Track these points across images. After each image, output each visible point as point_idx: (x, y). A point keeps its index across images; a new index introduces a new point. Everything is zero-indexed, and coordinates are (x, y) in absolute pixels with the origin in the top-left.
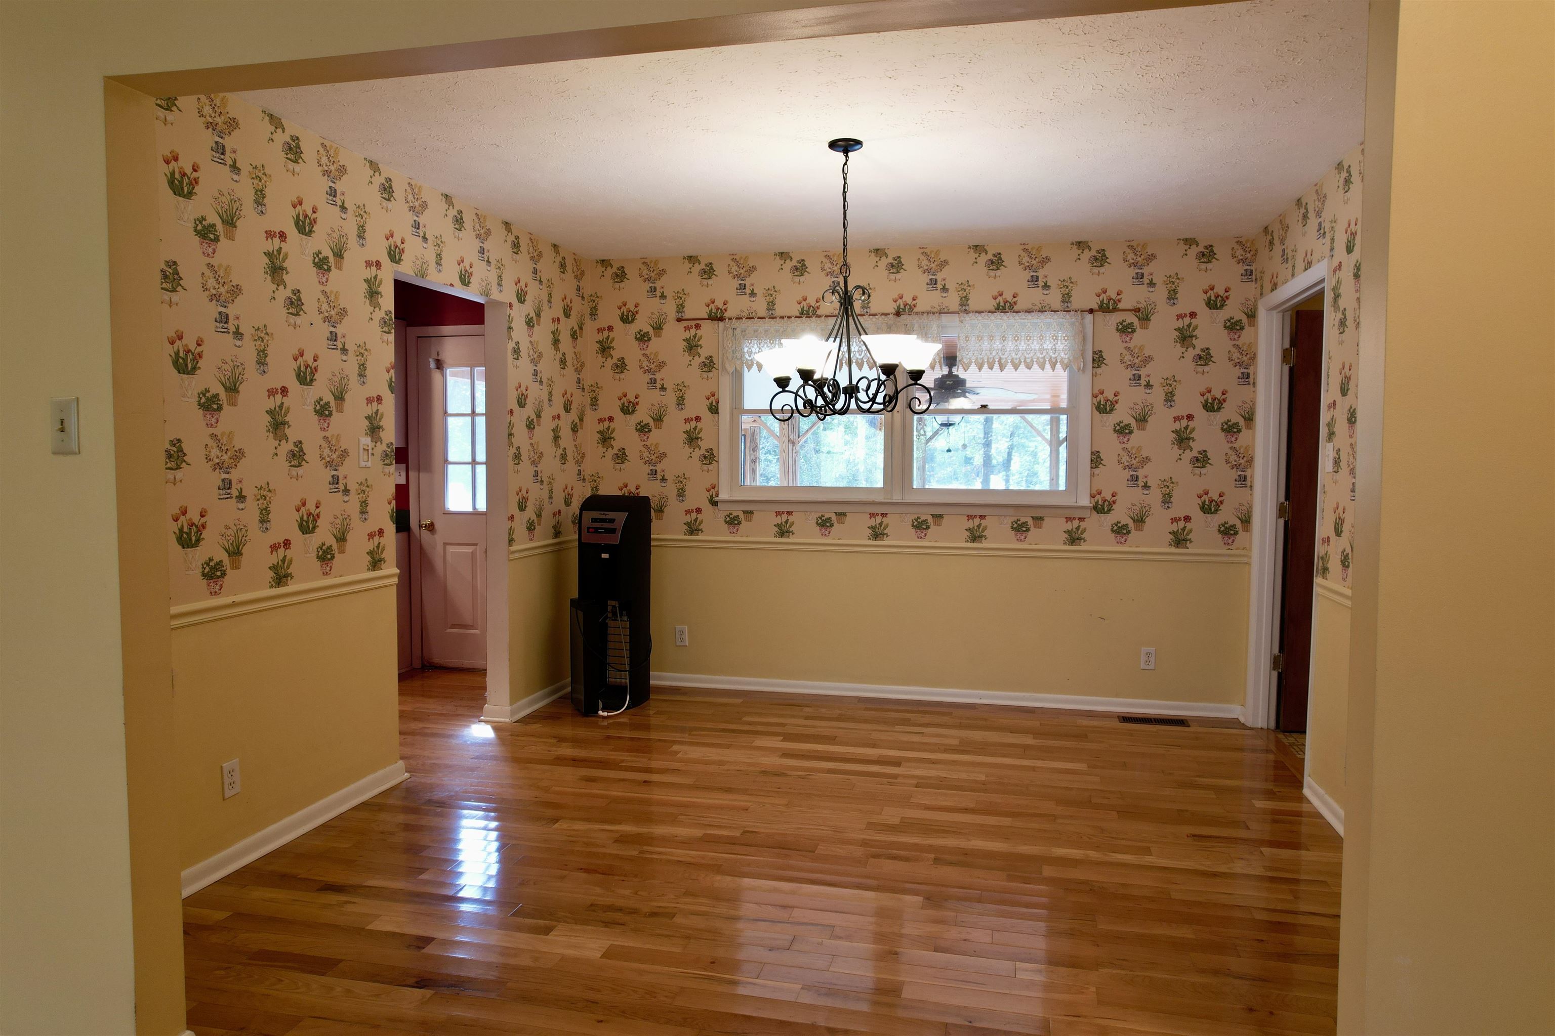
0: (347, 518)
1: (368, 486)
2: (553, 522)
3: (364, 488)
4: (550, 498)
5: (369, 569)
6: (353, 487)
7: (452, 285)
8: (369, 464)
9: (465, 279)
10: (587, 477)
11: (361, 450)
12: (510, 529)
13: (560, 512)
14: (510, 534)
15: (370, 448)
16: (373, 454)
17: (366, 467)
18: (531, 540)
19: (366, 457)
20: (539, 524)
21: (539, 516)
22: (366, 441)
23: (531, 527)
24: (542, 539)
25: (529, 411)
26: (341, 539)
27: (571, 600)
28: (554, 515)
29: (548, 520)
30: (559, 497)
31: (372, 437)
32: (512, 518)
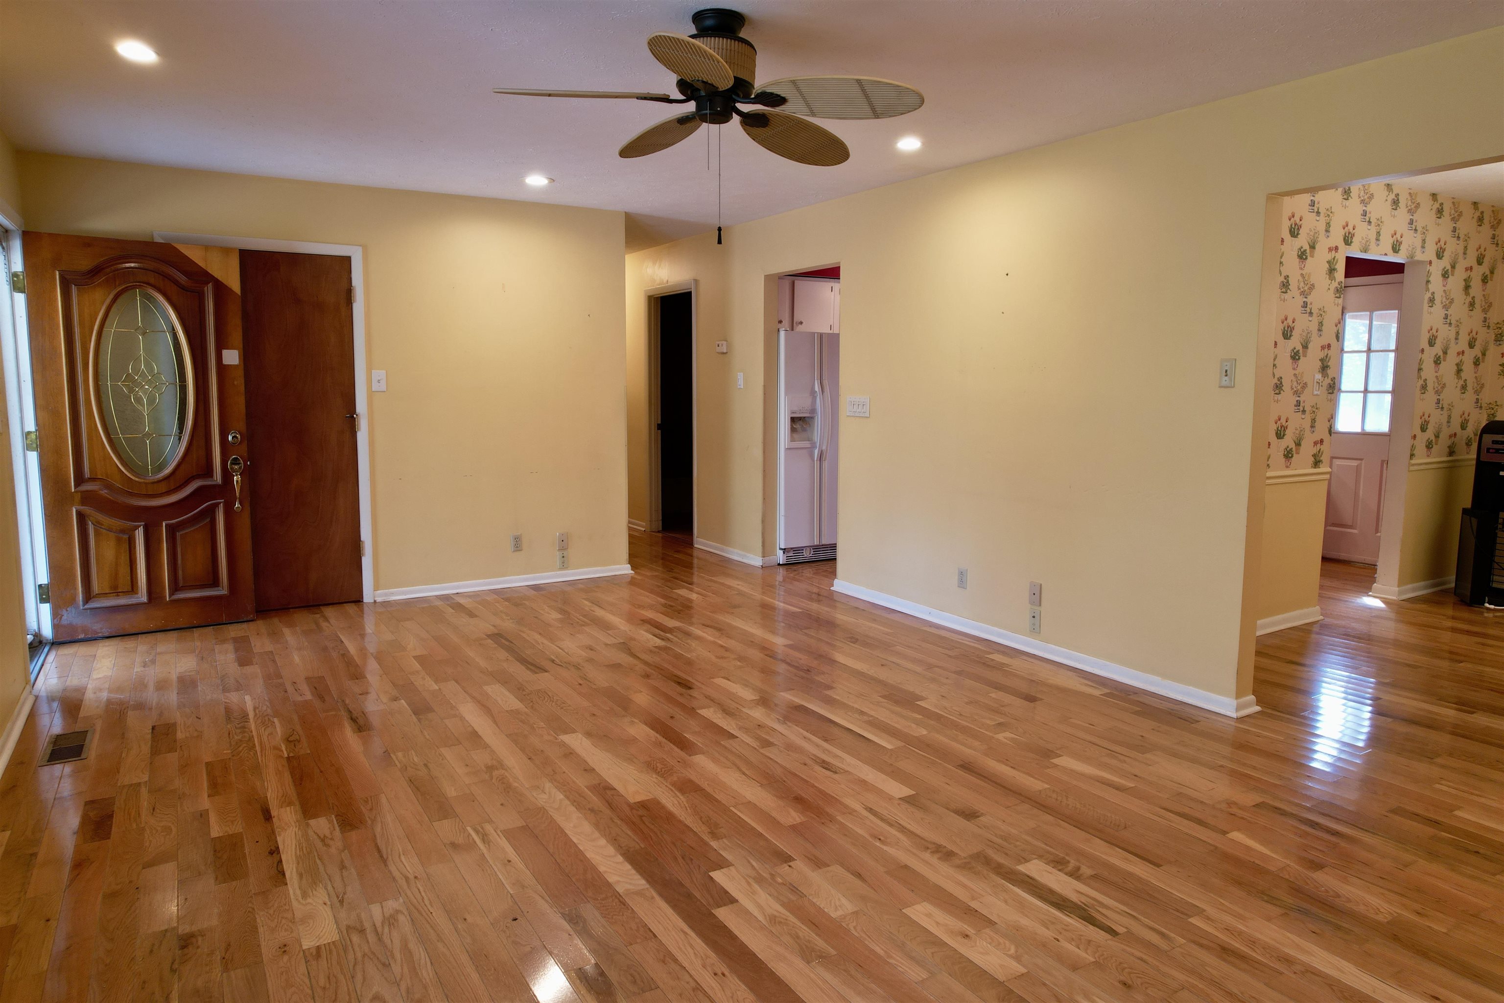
0: (1302, 430)
1: (1317, 409)
2: (1449, 443)
3: (1314, 410)
4: (1448, 422)
5: (1312, 467)
6: (1307, 409)
7: (1386, 254)
8: (1319, 393)
9: (1395, 249)
10: (1484, 405)
11: (1315, 383)
12: (1413, 446)
13: (1455, 434)
14: (1411, 450)
15: (1320, 382)
16: (1322, 386)
17: (1317, 395)
18: (1428, 456)
19: (1318, 388)
20: (1436, 444)
21: (1437, 437)
22: (1319, 376)
23: (1429, 446)
24: (1438, 456)
25: (1437, 349)
26: (1298, 444)
27: (1463, 509)
28: (1450, 436)
29: (1444, 441)
30: (1456, 422)
31: (1323, 374)
32: (1415, 437)
